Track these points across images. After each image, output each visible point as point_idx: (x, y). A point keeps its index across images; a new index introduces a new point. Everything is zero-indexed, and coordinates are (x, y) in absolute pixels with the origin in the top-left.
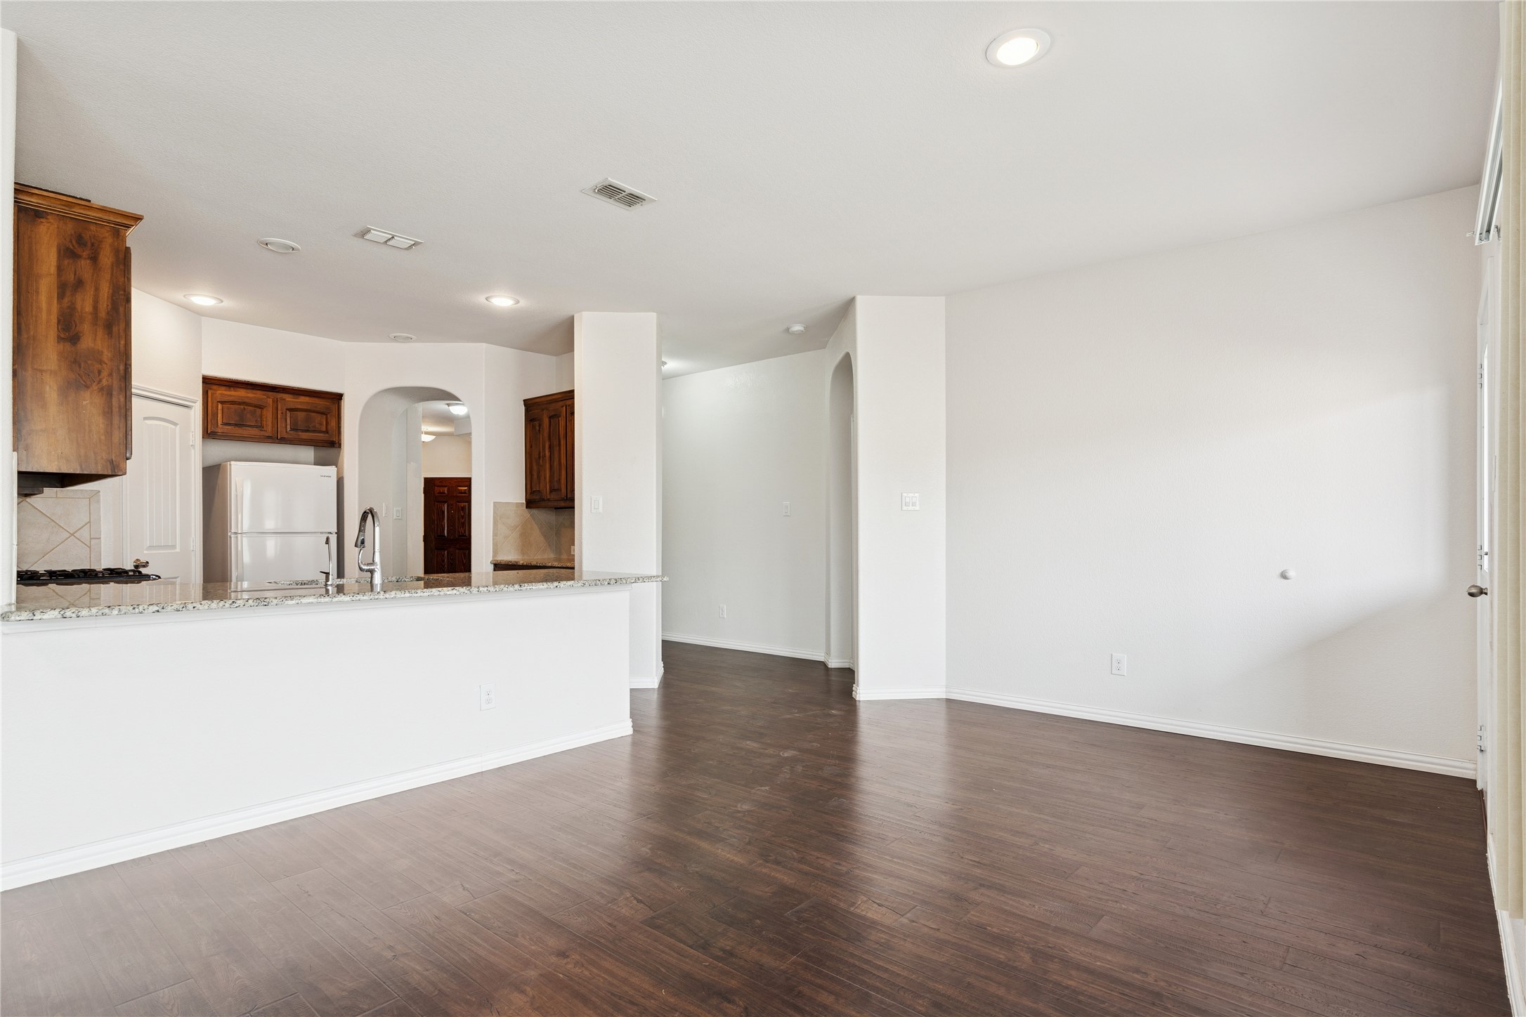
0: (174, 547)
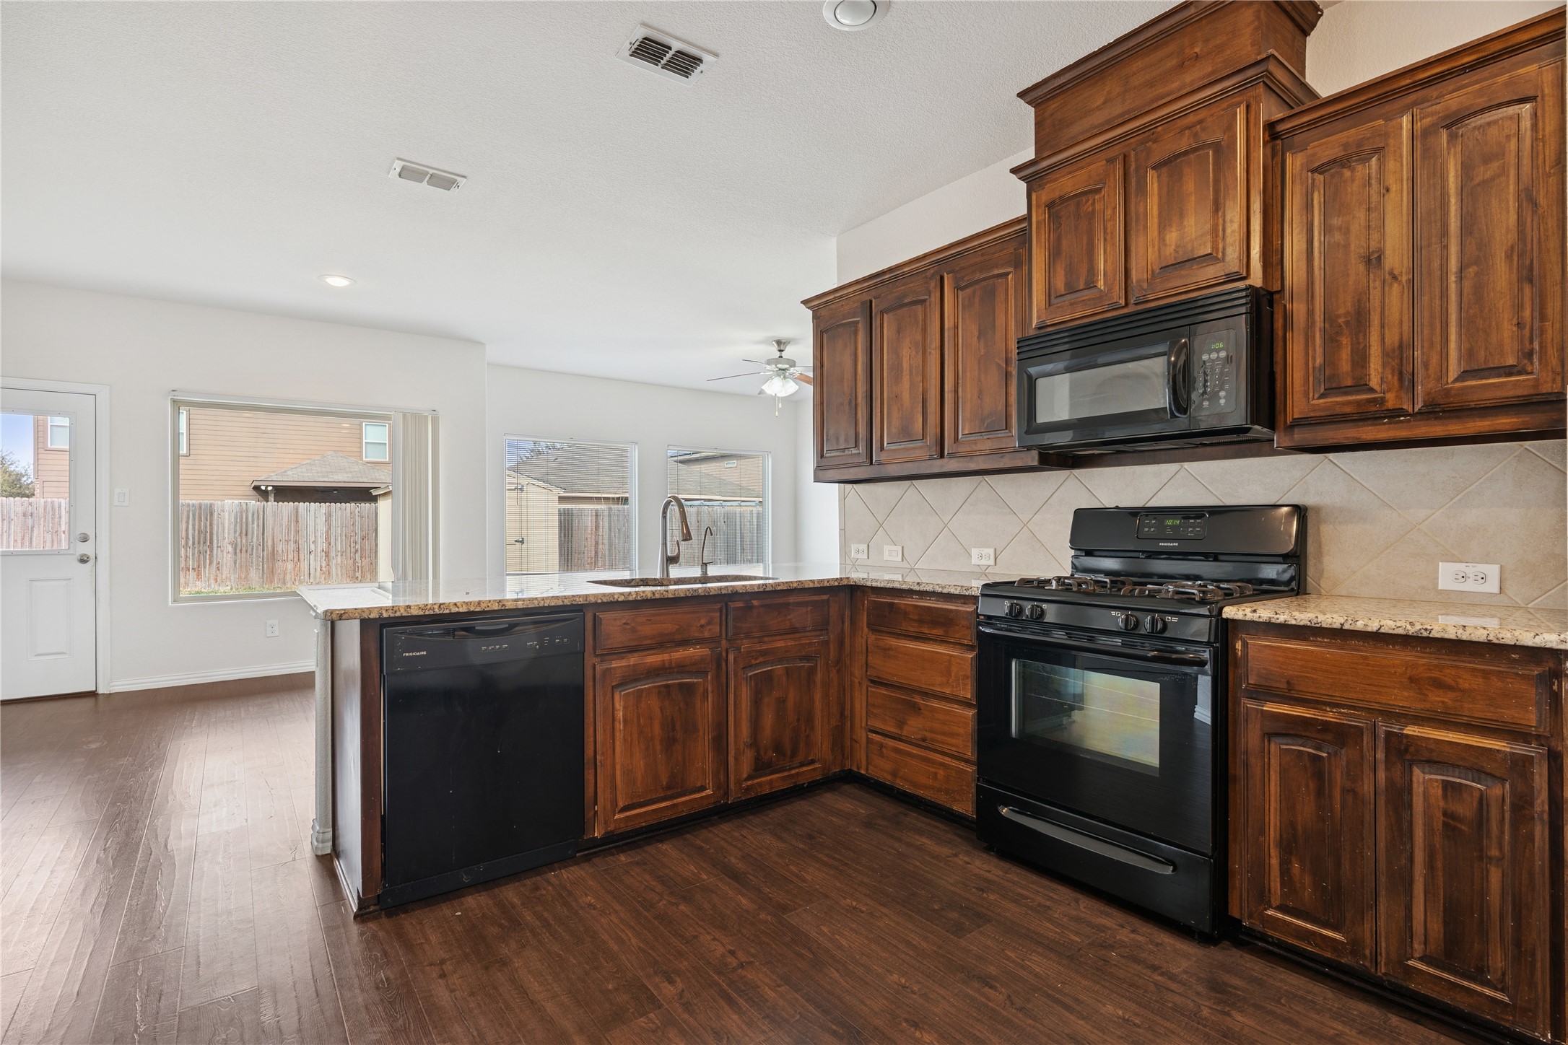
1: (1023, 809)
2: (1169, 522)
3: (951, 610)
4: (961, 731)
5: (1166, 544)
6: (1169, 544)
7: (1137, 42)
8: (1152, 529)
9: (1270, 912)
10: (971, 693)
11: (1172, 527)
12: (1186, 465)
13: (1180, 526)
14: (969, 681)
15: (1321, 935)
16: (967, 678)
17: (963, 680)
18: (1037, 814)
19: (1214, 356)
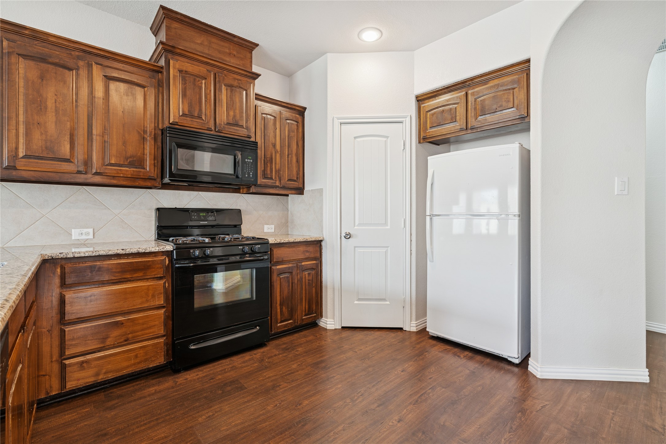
0: (386, 224)
1: (199, 341)
2: (201, 214)
3: (149, 261)
4: (157, 323)
5: (203, 223)
6: (204, 223)
7: (216, 32)
8: (196, 217)
9: (278, 325)
10: (164, 300)
11: (203, 216)
12: (200, 193)
13: (206, 216)
14: (162, 295)
15: (289, 323)
16: (161, 294)
17: (158, 296)
18: (205, 339)
19: (249, 161)
